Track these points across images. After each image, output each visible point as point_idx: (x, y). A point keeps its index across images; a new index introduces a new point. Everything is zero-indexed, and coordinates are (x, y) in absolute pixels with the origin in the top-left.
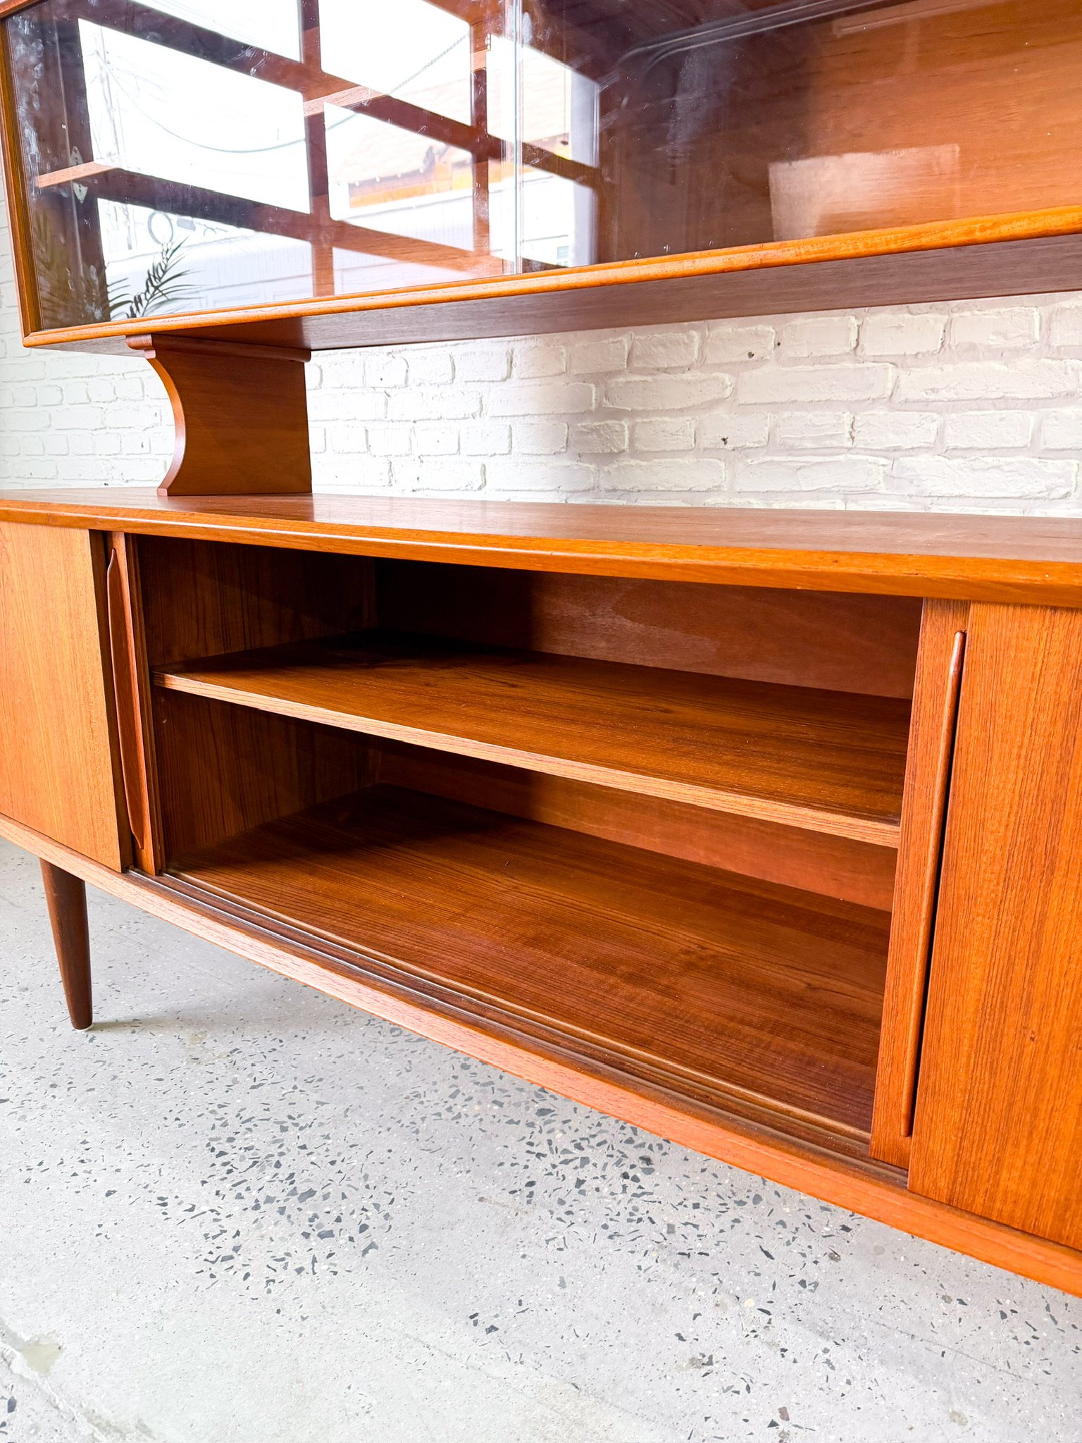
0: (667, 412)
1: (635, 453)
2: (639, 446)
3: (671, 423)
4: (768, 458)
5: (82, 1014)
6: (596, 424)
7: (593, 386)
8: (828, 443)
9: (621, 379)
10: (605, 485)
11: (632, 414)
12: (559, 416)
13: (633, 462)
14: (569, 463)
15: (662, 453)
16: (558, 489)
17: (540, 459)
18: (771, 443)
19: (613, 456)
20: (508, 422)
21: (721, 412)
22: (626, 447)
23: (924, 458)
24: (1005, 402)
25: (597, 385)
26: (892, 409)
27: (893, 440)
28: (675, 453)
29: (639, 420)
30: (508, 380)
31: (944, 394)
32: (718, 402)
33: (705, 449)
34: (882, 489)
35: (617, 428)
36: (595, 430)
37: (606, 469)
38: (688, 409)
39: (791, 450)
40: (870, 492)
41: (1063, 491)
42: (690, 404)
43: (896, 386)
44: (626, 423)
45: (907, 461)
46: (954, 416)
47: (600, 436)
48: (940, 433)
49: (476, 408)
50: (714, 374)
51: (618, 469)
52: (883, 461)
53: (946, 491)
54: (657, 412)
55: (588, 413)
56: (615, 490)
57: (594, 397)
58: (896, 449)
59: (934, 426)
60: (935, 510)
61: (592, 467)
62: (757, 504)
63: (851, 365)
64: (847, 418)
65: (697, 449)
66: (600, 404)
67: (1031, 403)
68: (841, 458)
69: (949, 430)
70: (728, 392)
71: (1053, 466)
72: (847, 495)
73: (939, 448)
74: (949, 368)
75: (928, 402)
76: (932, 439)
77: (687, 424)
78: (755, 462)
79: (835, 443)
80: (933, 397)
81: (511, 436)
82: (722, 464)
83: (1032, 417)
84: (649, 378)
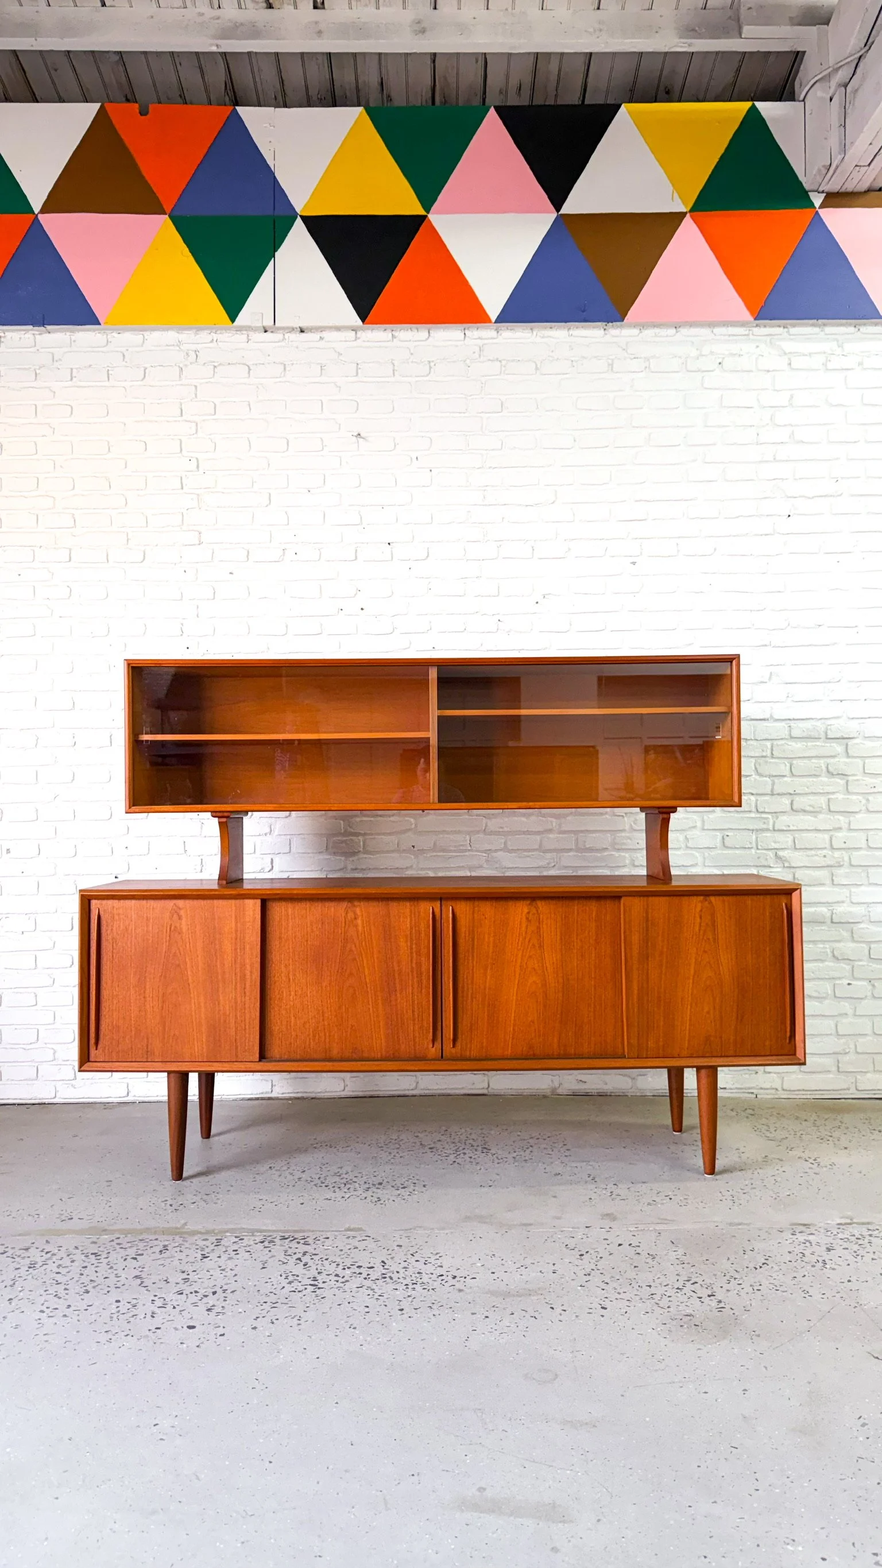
0: (384, 834)
1: (366, 852)
2: (368, 848)
3: (386, 839)
4: (435, 854)
5: (178, 1174)
6: (345, 839)
7: (342, 822)
8: (461, 848)
9: (358, 819)
10: (350, 867)
11: (365, 834)
12: (321, 835)
13: (365, 856)
14: (329, 857)
15: (383, 852)
16: (321, 870)
17: (310, 855)
18: (435, 848)
19: (354, 854)
20: (288, 837)
21: (410, 834)
22: (361, 850)
23: (500, 853)
24: (528, 833)
25: (344, 821)
26: (485, 834)
27: (487, 847)
28: (388, 852)
29: (367, 837)
30: (289, 818)
31: (506, 829)
32: (410, 830)
33: (404, 850)
34: (485, 865)
35: (357, 841)
36: (345, 842)
37: (351, 859)
38: (393, 833)
39: (444, 851)
40: (481, 867)
41: (553, 864)
42: (394, 830)
43: (486, 826)
44: (361, 838)
45: (494, 854)
46: (510, 837)
47: (347, 844)
48: (505, 843)
49: (268, 830)
50: (407, 819)
51: (358, 859)
52: (484, 855)
53: (511, 866)
54: (379, 834)
55: (340, 834)
56: (356, 869)
57: (342, 826)
58: (490, 850)
59: (503, 841)
60: (507, 874)
61: (343, 858)
62: (431, 874)
63: (467, 817)
64: (468, 838)
65: (398, 850)
66: (345, 831)
67: (538, 833)
68: (467, 853)
69: (509, 843)
70: (413, 826)
71: (548, 855)
72: (470, 869)
73: (506, 849)
74: (506, 819)
75: (499, 832)
76: (503, 846)
77: (394, 839)
78: (428, 856)
79: (464, 848)
80: (501, 830)
81: (290, 844)
82: (413, 857)
83: (538, 838)
84: (372, 819)
